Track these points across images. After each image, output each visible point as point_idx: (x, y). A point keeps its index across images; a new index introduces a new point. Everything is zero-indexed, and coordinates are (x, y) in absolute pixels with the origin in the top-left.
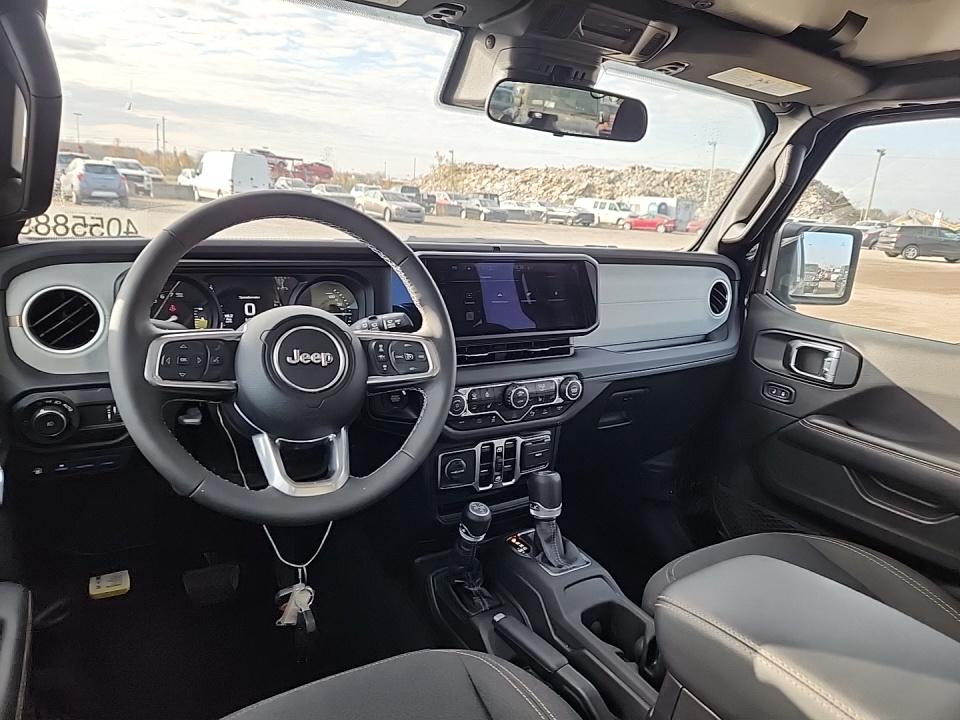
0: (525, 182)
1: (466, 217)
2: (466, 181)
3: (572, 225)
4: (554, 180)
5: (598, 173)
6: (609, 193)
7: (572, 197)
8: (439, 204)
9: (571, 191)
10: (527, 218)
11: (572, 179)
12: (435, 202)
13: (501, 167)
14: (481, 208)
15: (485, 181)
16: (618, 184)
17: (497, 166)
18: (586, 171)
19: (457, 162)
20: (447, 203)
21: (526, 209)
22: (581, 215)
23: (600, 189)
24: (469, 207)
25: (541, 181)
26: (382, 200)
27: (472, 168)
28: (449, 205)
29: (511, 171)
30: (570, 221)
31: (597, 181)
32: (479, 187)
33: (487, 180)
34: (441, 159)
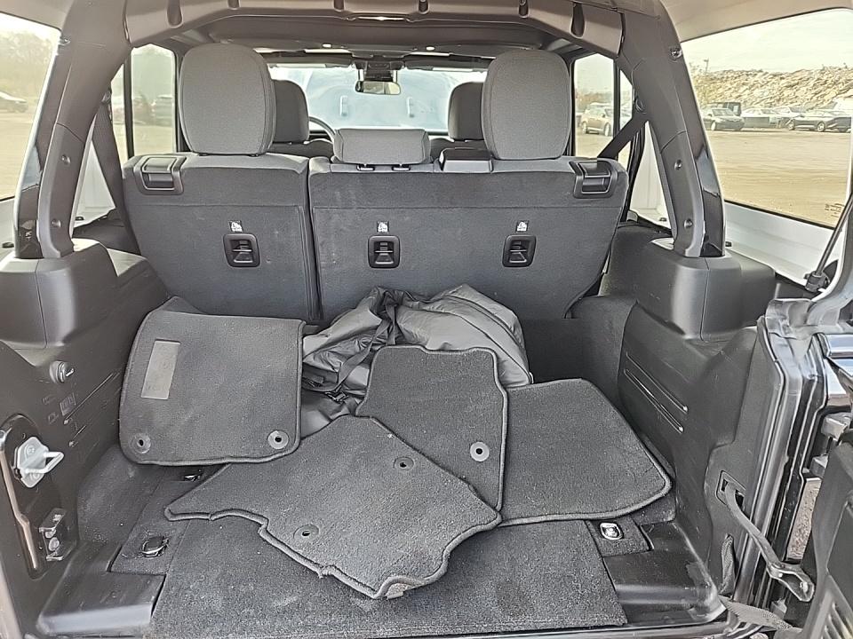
0: (792, 86)
2: (721, 90)
3: (820, 131)
4: (829, 81)
14: (713, 119)
15: (743, 89)
17: (761, 71)
19: (712, 71)
21: (772, 116)
22: (837, 119)
25: (812, 83)
26: (604, 116)
33: (745, 87)
34: (694, 70)
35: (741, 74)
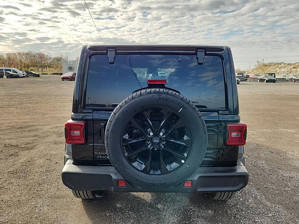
0: (295, 68)
1: (260, 81)
2: (269, 69)
8: (251, 78)
10: (287, 81)
12: (249, 77)
13: (285, 63)
14: (265, 79)
17: (283, 63)
19: (266, 63)
20: (254, 77)
24: (261, 78)
27: (272, 64)
29: (288, 64)
33: (278, 68)
34: (259, 62)
35: (276, 64)
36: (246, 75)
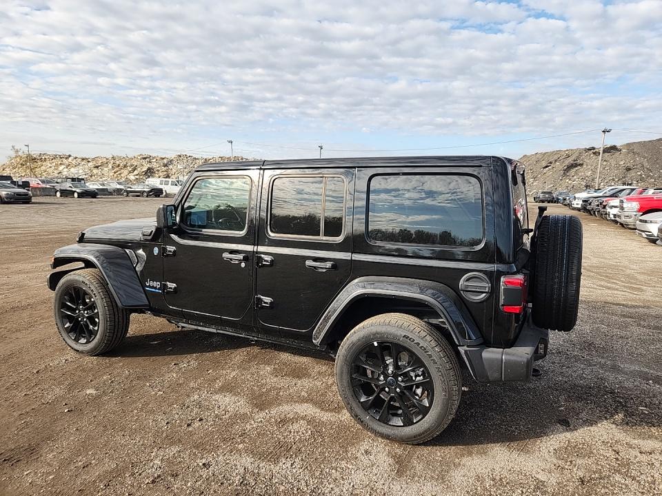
0: (97, 167)
1: (61, 196)
3: (147, 197)
5: (154, 160)
6: (165, 173)
7: (137, 177)
8: (33, 188)
9: (136, 172)
10: (111, 194)
11: (135, 164)
12: (29, 186)
14: (74, 190)
15: (61, 168)
16: (171, 167)
17: (70, 156)
18: (145, 158)
19: (32, 153)
20: (39, 186)
21: (108, 187)
22: (152, 190)
23: (158, 171)
24: (62, 188)
25: (110, 166)
28: (43, 188)
29: (83, 159)
30: (145, 194)
31: (155, 165)
32: (56, 172)
33: (63, 167)
34: (17, 151)
35: (55, 157)
36: (23, 182)
